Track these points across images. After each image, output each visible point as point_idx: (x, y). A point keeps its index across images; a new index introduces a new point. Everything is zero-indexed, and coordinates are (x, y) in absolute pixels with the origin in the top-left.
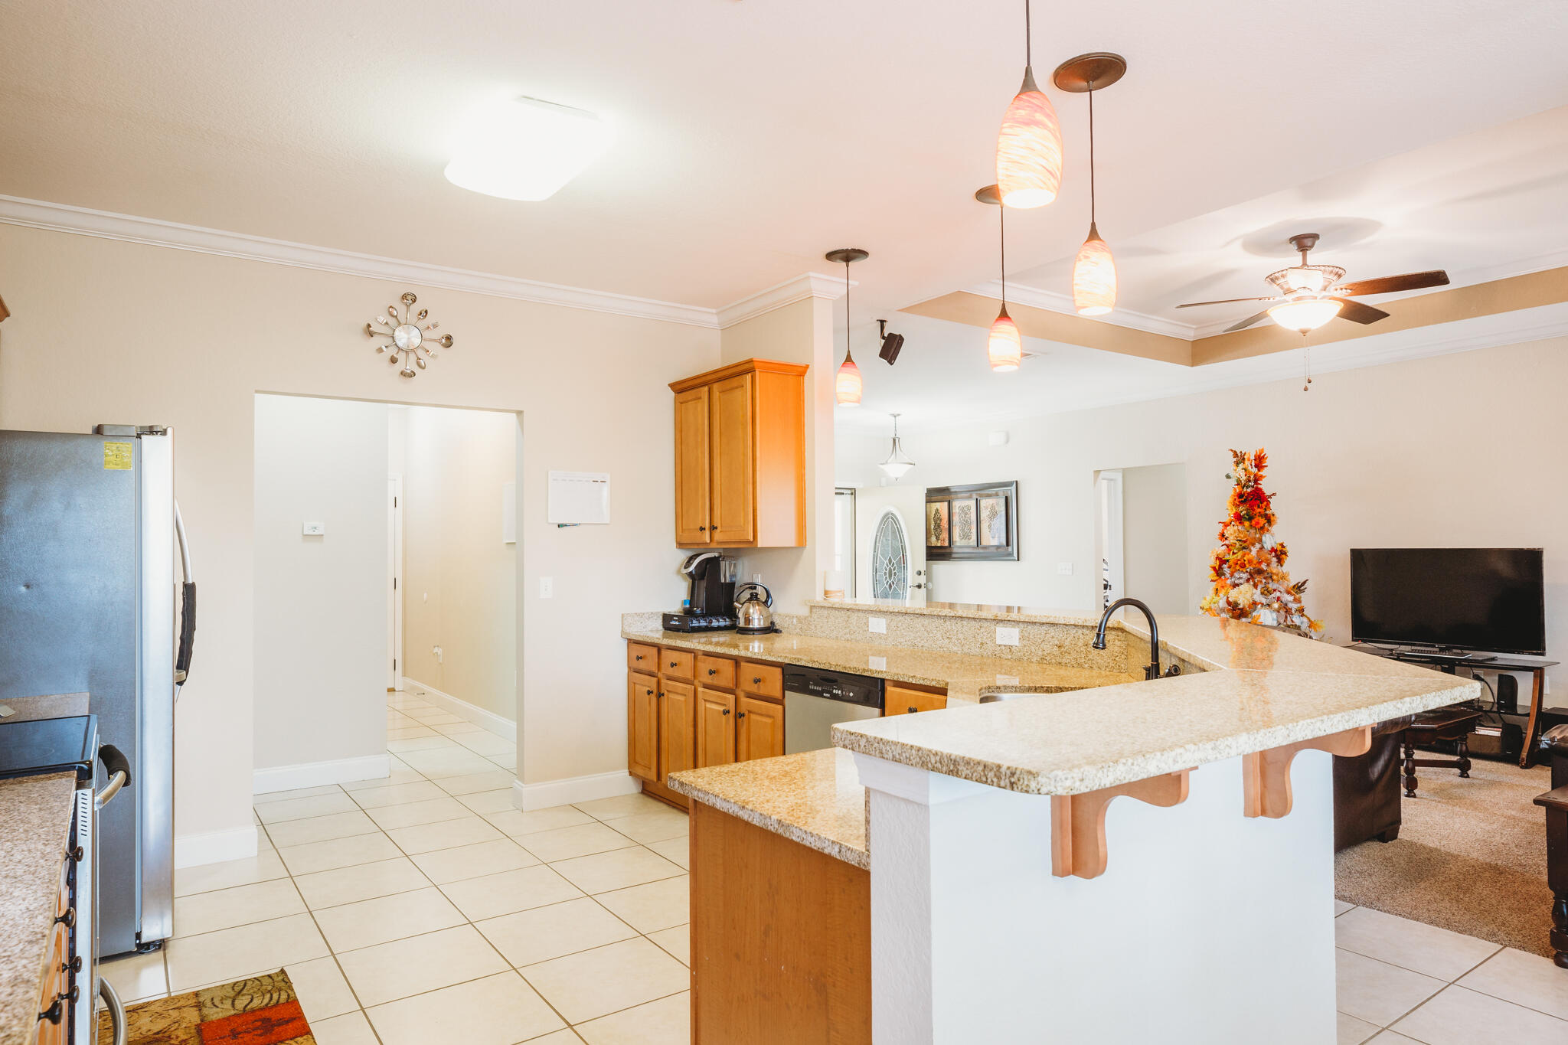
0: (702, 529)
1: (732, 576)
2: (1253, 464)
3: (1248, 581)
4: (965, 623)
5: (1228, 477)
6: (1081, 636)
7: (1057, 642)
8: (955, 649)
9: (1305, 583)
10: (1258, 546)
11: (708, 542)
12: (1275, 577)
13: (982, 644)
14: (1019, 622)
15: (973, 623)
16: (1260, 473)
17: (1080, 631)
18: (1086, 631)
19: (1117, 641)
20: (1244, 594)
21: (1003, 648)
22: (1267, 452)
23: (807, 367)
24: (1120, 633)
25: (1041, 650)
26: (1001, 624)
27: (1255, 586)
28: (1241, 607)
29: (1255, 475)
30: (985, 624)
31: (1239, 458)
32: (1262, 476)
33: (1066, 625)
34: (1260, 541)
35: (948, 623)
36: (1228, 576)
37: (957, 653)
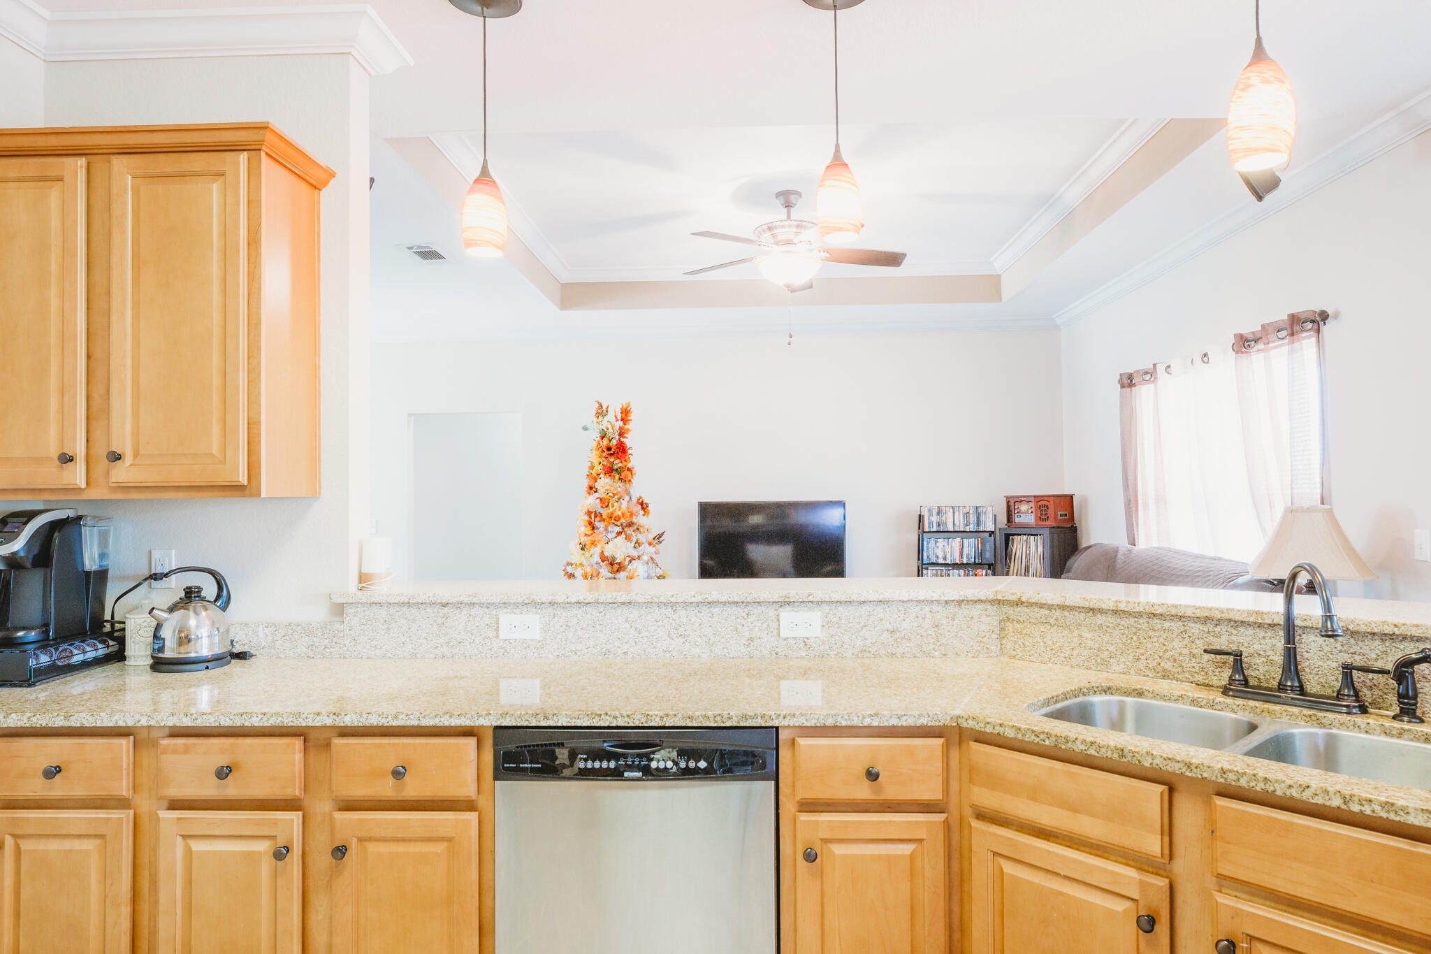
0: (66, 459)
1: (103, 556)
2: (619, 418)
3: (619, 534)
4: (716, 610)
5: (585, 429)
6: (928, 615)
7: (888, 626)
8: (696, 651)
9: (663, 534)
10: (627, 498)
11: (83, 485)
12: (642, 530)
13: (751, 639)
14: (820, 603)
15: (733, 610)
16: (626, 427)
17: (927, 609)
18: (935, 608)
19: (984, 617)
20: (619, 548)
21: (792, 642)
22: (633, 408)
23: (332, 175)
24: (989, 607)
25: (860, 639)
26: (788, 608)
27: (628, 538)
28: (618, 561)
29: (621, 428)
30: (757, 610)
31: (601, 412)
32: (628, 430)
33: (903, 602)
34: (629, 494)
35: (682, 613)
36: (602, 529)
37: (699, 657)
